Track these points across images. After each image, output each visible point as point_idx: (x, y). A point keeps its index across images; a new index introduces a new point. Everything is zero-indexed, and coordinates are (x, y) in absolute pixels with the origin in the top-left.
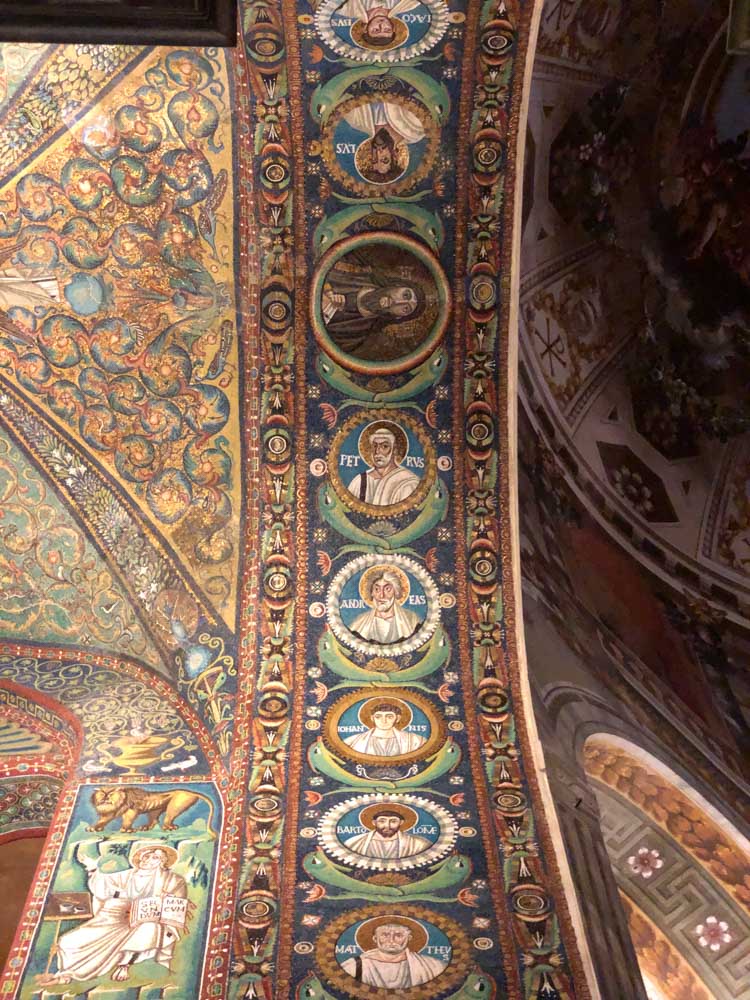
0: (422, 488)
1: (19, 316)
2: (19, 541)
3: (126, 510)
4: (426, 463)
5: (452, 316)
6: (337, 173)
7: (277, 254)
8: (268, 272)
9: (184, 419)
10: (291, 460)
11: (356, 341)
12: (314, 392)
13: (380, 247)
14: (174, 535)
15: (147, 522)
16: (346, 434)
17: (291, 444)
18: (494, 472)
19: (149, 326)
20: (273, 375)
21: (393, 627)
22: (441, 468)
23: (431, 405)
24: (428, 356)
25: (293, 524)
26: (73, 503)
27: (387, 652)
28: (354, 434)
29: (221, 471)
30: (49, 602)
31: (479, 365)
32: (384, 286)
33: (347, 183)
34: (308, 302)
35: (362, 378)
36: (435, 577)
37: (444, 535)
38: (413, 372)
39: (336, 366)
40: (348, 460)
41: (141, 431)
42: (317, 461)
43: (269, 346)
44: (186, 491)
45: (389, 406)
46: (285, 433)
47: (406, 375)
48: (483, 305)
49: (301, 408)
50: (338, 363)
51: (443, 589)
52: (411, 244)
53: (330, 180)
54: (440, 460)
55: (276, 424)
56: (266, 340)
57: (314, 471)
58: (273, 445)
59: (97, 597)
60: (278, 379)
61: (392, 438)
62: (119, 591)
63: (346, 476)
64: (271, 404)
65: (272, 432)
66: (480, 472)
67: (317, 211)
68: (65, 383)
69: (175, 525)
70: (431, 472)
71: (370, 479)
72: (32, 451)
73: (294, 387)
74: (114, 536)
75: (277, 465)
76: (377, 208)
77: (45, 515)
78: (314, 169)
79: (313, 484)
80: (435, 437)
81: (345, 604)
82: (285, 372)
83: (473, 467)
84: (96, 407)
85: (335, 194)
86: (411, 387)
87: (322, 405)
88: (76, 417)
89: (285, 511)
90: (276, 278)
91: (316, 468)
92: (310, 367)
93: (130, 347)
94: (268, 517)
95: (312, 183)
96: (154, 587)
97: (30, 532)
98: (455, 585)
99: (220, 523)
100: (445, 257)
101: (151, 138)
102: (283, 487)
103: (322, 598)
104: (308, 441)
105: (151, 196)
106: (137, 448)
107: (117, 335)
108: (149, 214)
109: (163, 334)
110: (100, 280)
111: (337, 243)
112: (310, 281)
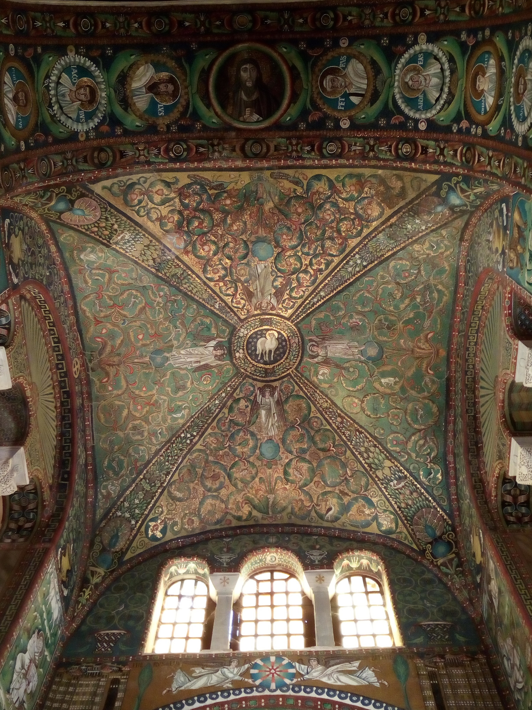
0: (359, 57)
2: (396, 292)
3: (378, 234)
4: (344, 54)
5: (257, 41)
6: (175, 114)
7: (224, 149)
8: (234, 154)
9: (327, 200)
10: (340, 139)
11: (272, 101)
12: (302, 126)
13: (218, 88)
14: (390, 208)
15: (383, 223)
16: (326, 106)
17: (331, 140)
18: (350, 8)
19: (276, 218)
20: (292, 151)
21: (434, 75)
22: (346, 45)
23: (310, 52)
24: (281, 55)
25: (376, 139)
26: (376, 262)
28: (327, 101)
29: (354, 180)
30: (431, 278)
31: (286, 22)
32: (240, 84)
33: (181, 109)
34: (250, 130)
35: (294, 98)
36: (409, 47)
37: (385, 41)
38: (291, 65)
39: (286, 113)
40: (341, 105)
41: (334, 225)
42: (341, 124)
43: (276, 153)
44: (366, 201)
45: (310, 79)
46: (325, 143)
47: (292, 69)
48: (250, 21)
49: (311, 133)
50: (285, 111)
52: (215, 68)
53: (179, 119)
54: (342, 45)
55: (320, 149)
56: (273, 155)
57: (347, 126)
58: (331, 151)
59: (427, 252)
60: (294, 148)
61: (329, 77)
62: (423, 240)
63: (350, 106)
64: (309, 152)
65: (324, 151)
66: (349, 18)
67: (198, 126)
68: (311, 263)
69: (385, 207)
70: (349, 51)
71: (352, 91)
72: (349, 282)
73: (299, 138)
74: (392, 241)
75: (343, 148)
76: (194, 90)
77: (383, 277)
78: (174, 128)
79: (355, 127)
80: (329, 49)
81: (421, 106)
82: (291, 143)
83: (347, 23)
84: (323, 247)
85: (188, 116)
86: (299, 65)
87: (310, 120)
88: (329, 258)
89: (368, 143)
90: (237, 149)
91: (345, 124)
92: (288, 128)
93: (288, 229)
94: (371, 154)
95: (182, 129)
96: (417, 221)
97: (392, 287)
98: (414, 33)
99: (382, 181)
100: (221, 47)
101: (176, 215)
102: (355, 145)
103: (416, 121)
104: (330, 130)
105: (207, 215)
106: (344, 226)
107: (282, 235)
108: (217, 216)
109: (280, 211)
110: (254, 243)
111: (216, 113)
112: (239, 130)
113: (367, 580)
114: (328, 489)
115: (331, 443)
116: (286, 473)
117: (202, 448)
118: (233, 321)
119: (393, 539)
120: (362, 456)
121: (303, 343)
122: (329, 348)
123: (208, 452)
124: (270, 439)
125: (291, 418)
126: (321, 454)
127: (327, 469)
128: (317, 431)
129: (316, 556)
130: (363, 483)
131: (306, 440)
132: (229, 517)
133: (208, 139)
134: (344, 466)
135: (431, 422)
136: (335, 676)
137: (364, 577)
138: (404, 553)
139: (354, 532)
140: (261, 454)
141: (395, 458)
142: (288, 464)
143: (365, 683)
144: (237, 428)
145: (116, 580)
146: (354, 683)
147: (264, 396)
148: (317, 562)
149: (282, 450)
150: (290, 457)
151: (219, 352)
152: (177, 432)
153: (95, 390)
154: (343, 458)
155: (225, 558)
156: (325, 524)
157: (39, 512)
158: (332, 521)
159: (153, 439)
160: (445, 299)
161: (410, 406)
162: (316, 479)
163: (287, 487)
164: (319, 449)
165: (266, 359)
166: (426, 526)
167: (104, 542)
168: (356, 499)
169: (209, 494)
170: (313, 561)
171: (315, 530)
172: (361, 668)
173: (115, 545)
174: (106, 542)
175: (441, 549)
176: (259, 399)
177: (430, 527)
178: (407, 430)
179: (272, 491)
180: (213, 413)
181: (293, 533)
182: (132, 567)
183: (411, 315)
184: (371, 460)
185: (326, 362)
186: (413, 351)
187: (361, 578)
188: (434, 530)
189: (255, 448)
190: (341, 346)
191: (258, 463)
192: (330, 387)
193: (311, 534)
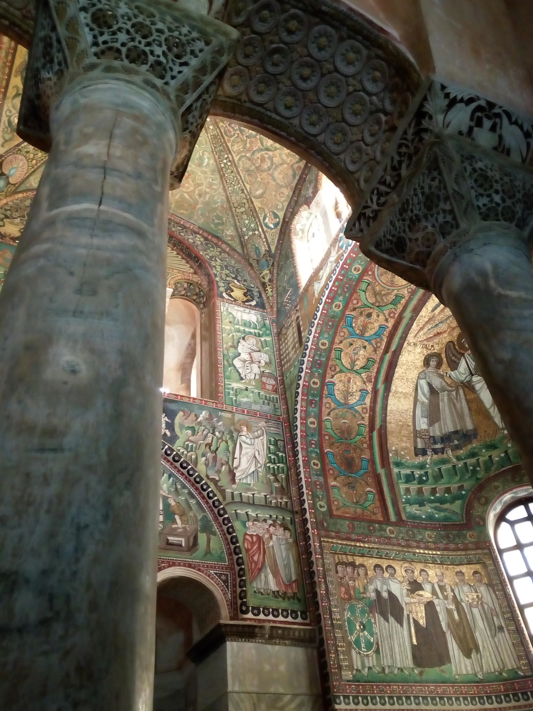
117: (238, 157)
123: (243, 154)
132: (296, 166)
152: (218, 168)
159: (214, 187)
167: (255, 258)
169: (271, 170)
173: (260, 253)
180: (218, 135)
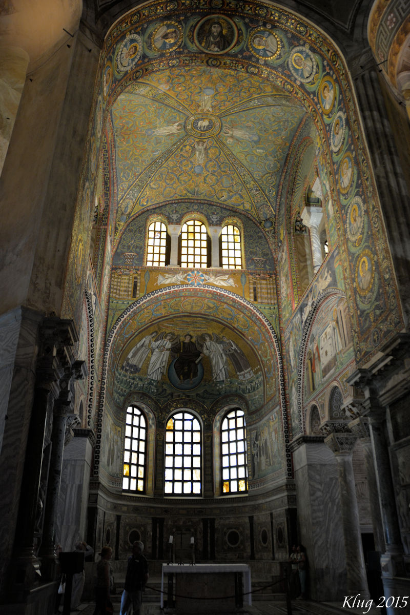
1: (213, 104)
4: (267, 31)
5: (223, 14)
7: (197, 61)
8: (203, 64)
9: (246, 79)
10: (258, 68)
11: (226, 43)
12: (240, 56)
13: (199, 34)
17: (254, 66)
18: (275, 11)
19: (218, 81)
21: (309, 66)
22: (269, 28)
23: (250, 25)
24: (234, 22)
27: (314, 73)
31: (240, 7)
32: (210, 32)
34: (213, 55)
35: (238, 43)
36: (299, 45)
37: (290, 35)
38: (239, 28)
39: (233, 49)
40: (261, 53)
41: (247, 88)
42: (260, 61)
43: (224, 66)
45: (248, 37)
46: (250, 67)
48: (221, 4)
49: (244, 61)
50: (232, 48)
51: (304, 45)
52: (199, 25)
53: (177, 49)
54: (267, 27)
55: (247, 69)
58: (252, 71)
60: (234, 65)
61: (258, 39)
64: (241, 68)
65: (249, 70)
66: (274, 16)
67: (186, 51)
68: (232, 99)
71: (268, 49)
73: (237, 61)
75: (258, 72)
76: (186, 36)
77: (267, 111)
78: (173, 53)
79: (266, 65)
80: (261, 26)
81: (299, 74)
82: (232, 63)
84: (240, 94)
85: (181, 47)
87: (244, 55)
88: (242, 99)
90: (204, 62)
91: (262, 62)
92: (232, 56)
93: (224, 86)
95: (178, 53)
97: (270, 116)
98: (304, 41)
100: (203, 15)
101: (167, 77)
103: (296, 79)
104: (254, 62)
105: (183, 77)
106: (252, 90)
107: (220, 88)
108: (188, 78)
109: (221, 79)
110: (205, 89)
111: (196, 46)
112: (207, 53)
113: (235, 228)
114: (223, 188)
115: (228, 169)
116: (205, 179)
117: (166, 166)
118: (188, 114)
119: (249, 213)
120: (242, 177)
121: (222, 126)
122: (234, 132)
123: (169, 168)
124: (199, 165)
125: (210, 156)
126: (223, 173)
127: (224, 180)
128: (222, 163)
129: (214, 219)
130: (240, 188)
131: (216, 166)
132: (176, 195)
133: (190, 57)
134: (233, 180)
135: (276, 170)
136: (219, 281)
137: (234, 226)
138: (252, 221)
139: (233, 207)
140: (194, 171)
141: (257, 182)
142: (206, 176)
143: (230, 285)
144: (184, 158)
145: (128, 226)
146: (226, 285)
147: (198, 145)
148: (215, 223)
149: (204, 170)
150: (208, 173)
151: (179, 127)
152: (155, 160)
153: (117, 144)
154: (232, 176)
155: (175, 217)
156: (220, 202)
157: (99, 208)
158: (223, 201)
159: (144, 163)
160: (294, 126)
161: (268, 162)
162: (218, 184)
163: (205, 185)
164: (223, 171)
165: (202, 129)
166: (264, 213)
168: (236, 194)
169: (168, 186)
170: (213, 222)
171: (215, 204)
172: (229, 278)
173: (127, 211)
174: (123, 210)
175: (268, 224)
176: (196, 146)
177: (266, 214)
178: (264, 171)
179: (197, 186)
181: (205, 203)
182: (134, 219)
183: (277, 128)
184: (245, 179)
185: (232, 137)
186: (274, 142)
187: (232, 226)
188: (267, 215)
189: (192, 168)
190: (240, 133)
191: (192, 174)
192: (232, 147)
193: (213, 205)
